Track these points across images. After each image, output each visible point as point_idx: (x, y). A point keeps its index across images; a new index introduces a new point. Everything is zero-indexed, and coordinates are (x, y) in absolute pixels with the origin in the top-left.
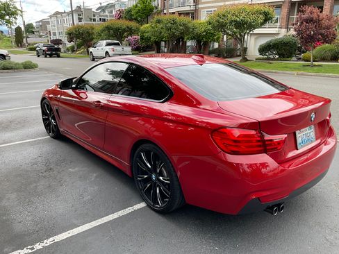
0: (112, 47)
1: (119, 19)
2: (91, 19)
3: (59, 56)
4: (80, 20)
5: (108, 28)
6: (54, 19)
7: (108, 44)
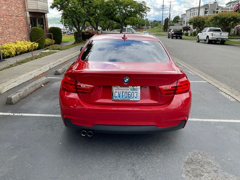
0: (212, 32)
1: (236, 11)
2: (214, 12)
3: (181, 38)
4: (206, 12)
5: (216, 18)
6: (189, 12)
7: (210, 30)
